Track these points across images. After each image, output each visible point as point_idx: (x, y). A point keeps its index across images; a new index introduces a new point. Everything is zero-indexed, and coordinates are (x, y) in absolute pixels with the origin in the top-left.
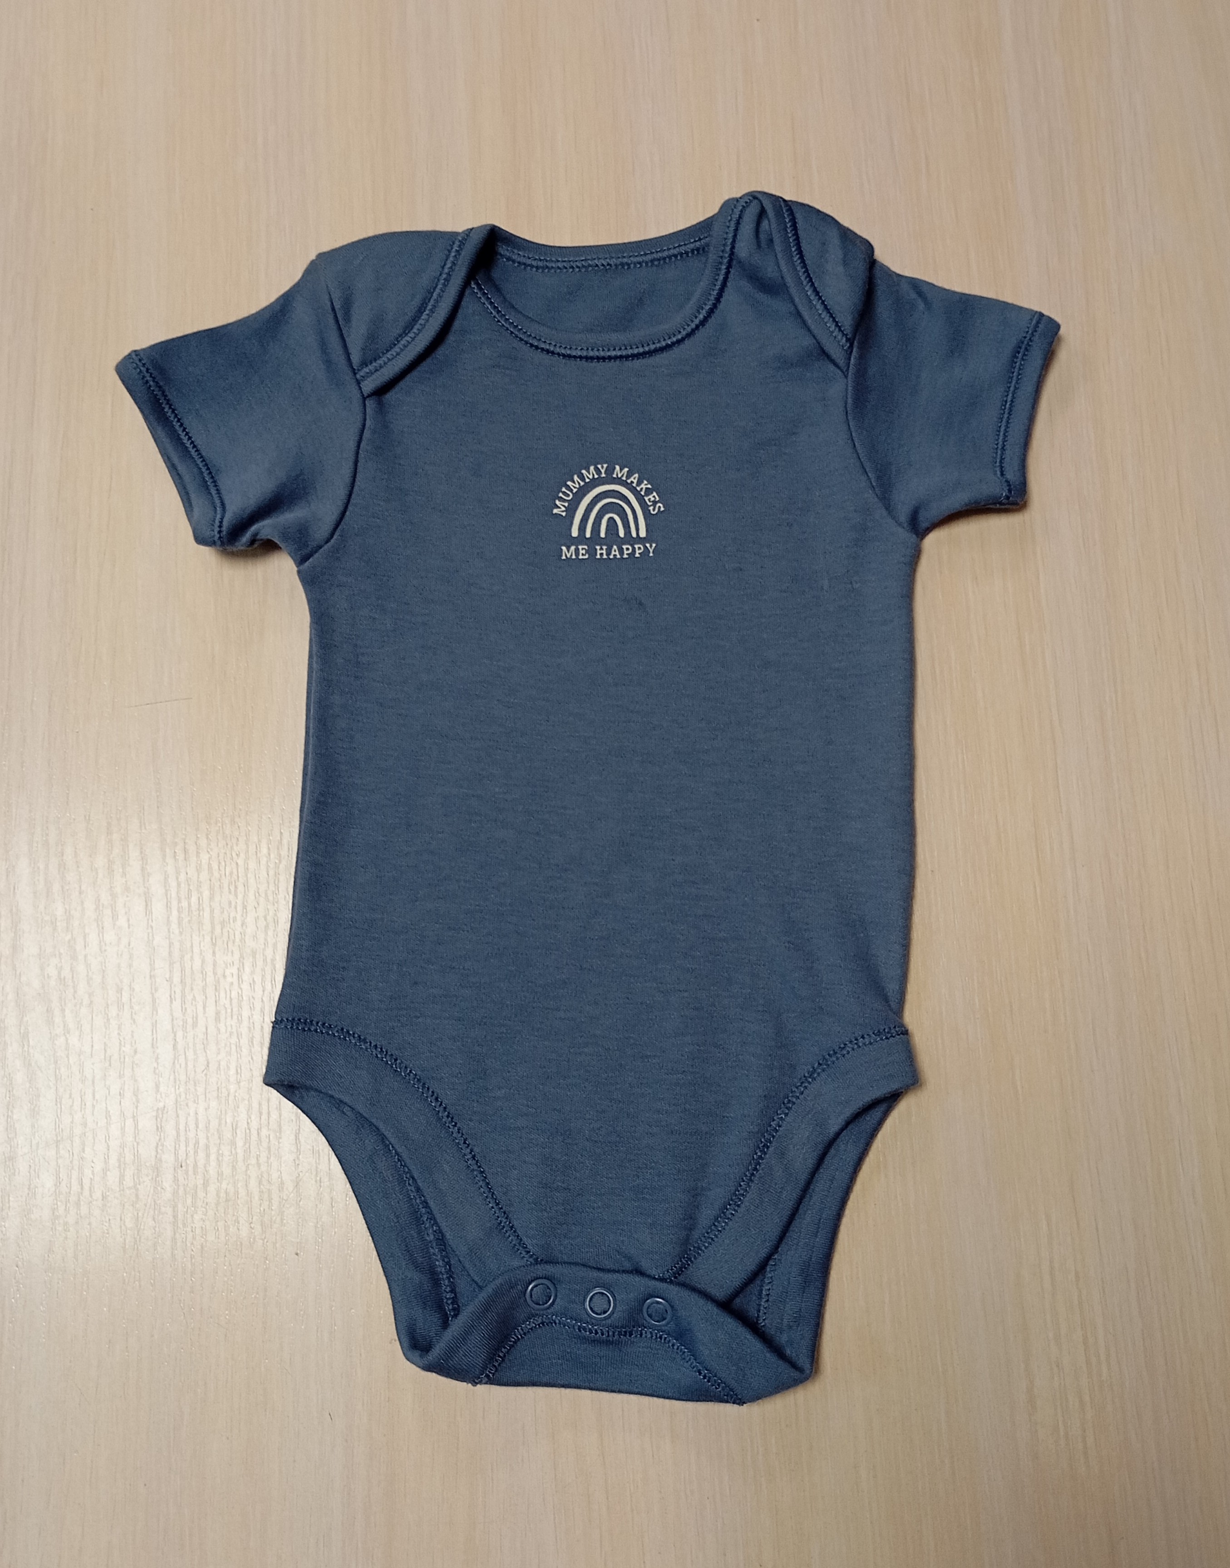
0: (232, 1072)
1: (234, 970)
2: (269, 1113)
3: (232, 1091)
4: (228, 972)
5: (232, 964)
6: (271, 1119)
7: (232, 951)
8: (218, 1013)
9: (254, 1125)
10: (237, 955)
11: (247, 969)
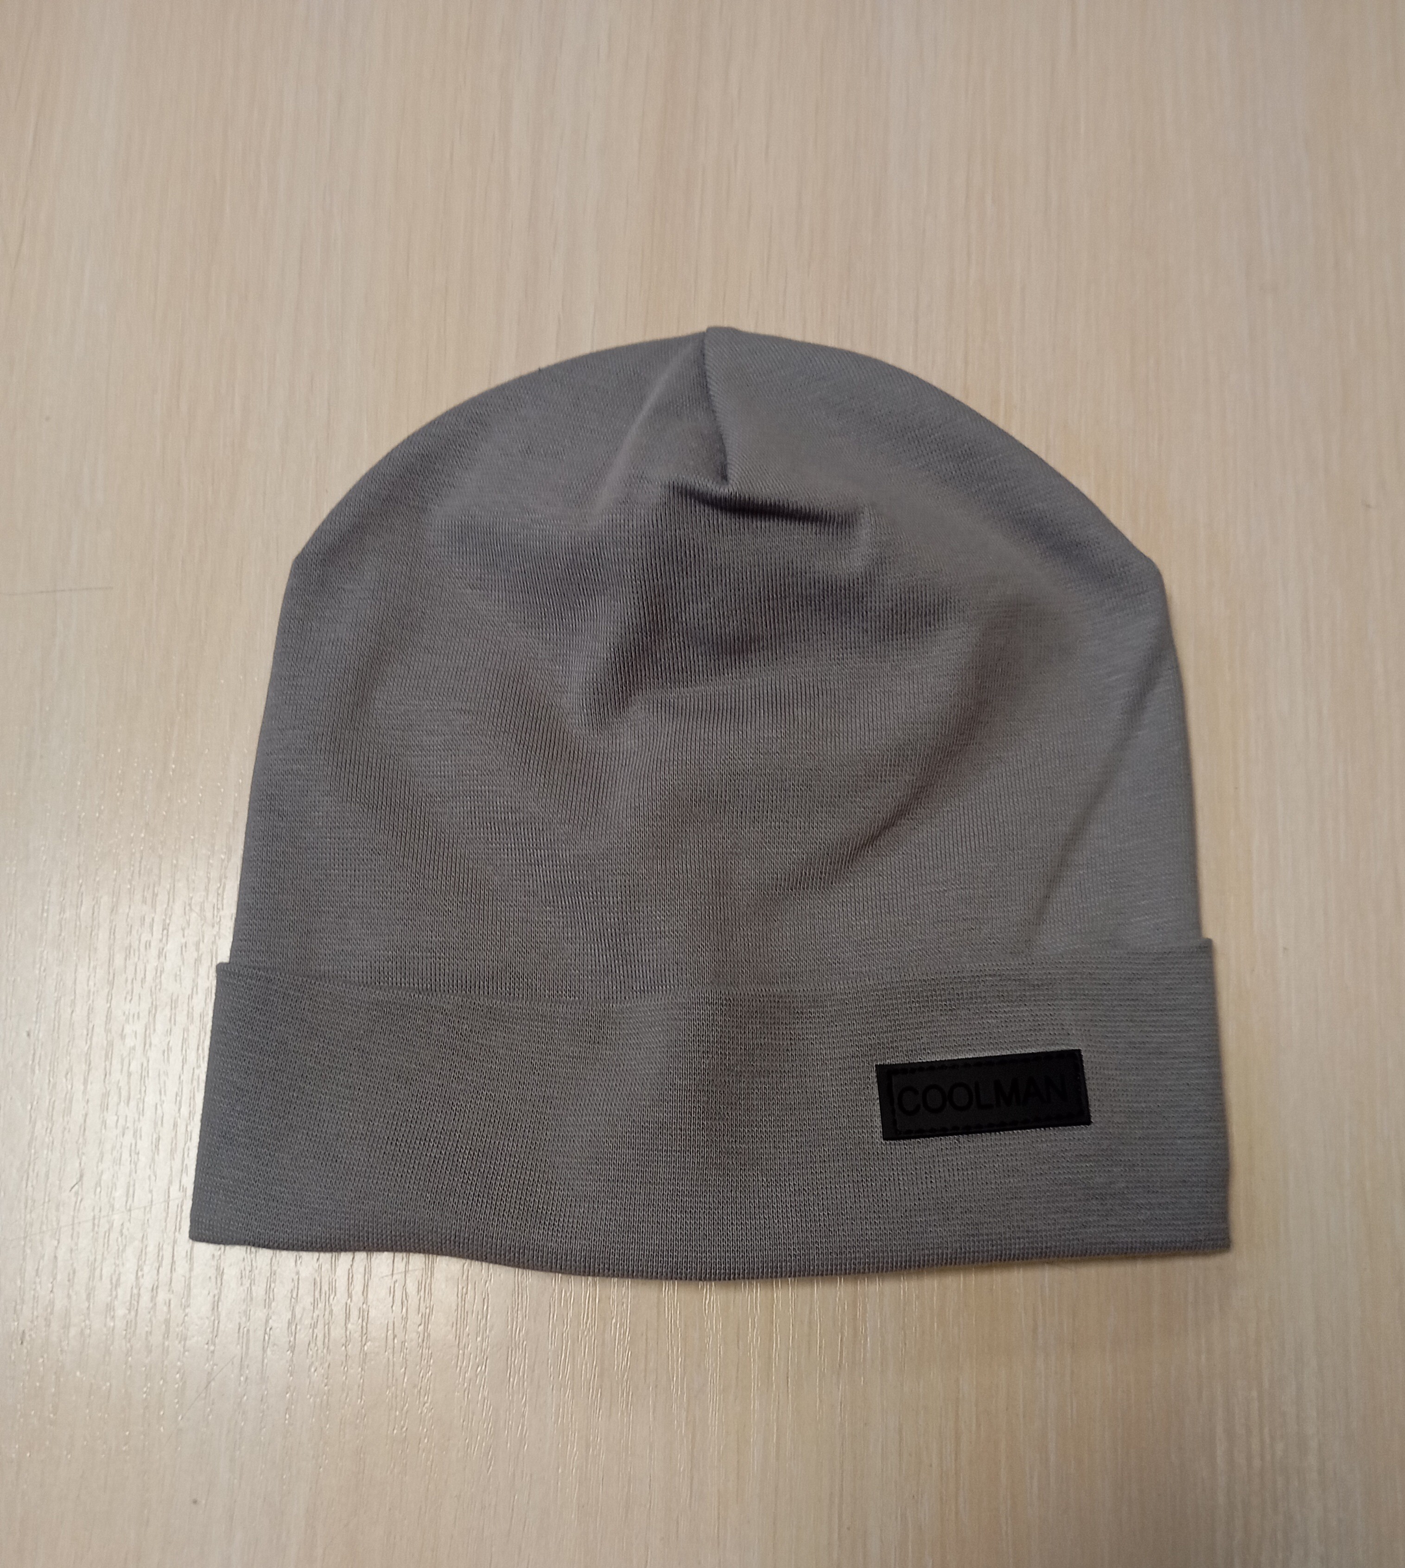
0: (119, 1193)
1: (139, 1027)
2: (173, 1262)
3: (117, 1225)
4: (128, 1029)
5: (136, 1016)
6: (175, 1275)
7: (139, 995)
8: (106, 1095)
9: (147, 1282)
10: (145, 1006)
11: (160, 1027)
